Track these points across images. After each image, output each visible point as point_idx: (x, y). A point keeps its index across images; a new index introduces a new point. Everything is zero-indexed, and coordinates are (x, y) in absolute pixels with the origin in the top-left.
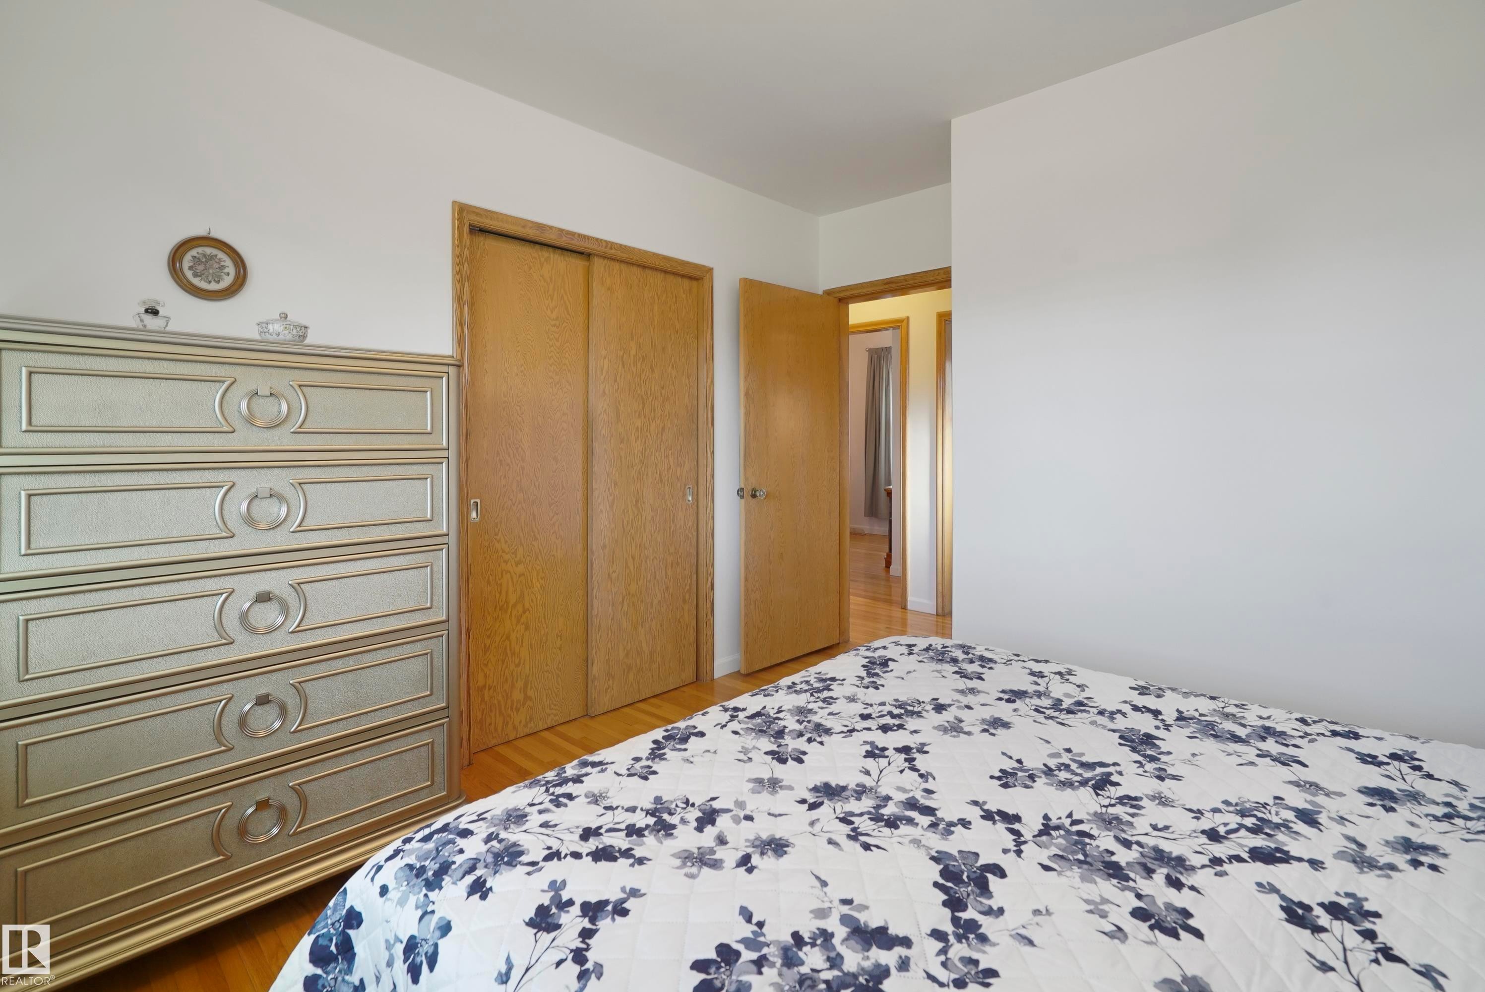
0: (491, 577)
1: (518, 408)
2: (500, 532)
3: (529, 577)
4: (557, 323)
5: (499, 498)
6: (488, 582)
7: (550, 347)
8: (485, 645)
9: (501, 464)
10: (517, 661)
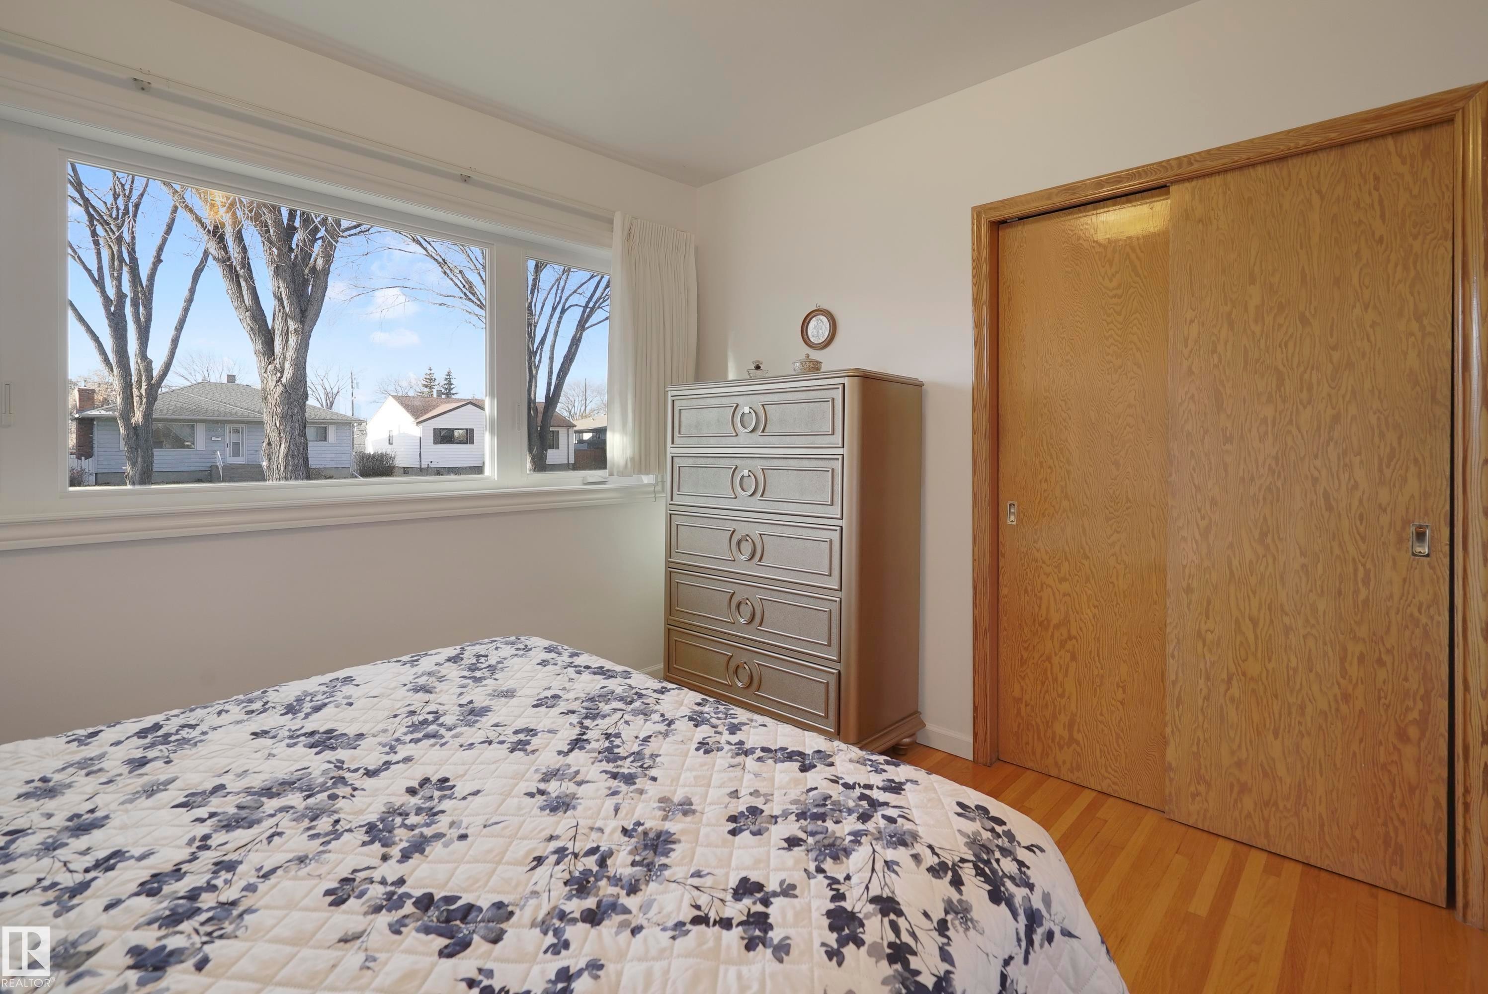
0: (1028, 586)
1: (1063, 403)
2: (1040, 541)
3: (1076, 600)
4: (1119, 292)
5: (1039, 503)
6: (1026, 591)
7: (1108, 324)
8: (1022, 656)
9: (1042, 466)
10: (1060, 690)
